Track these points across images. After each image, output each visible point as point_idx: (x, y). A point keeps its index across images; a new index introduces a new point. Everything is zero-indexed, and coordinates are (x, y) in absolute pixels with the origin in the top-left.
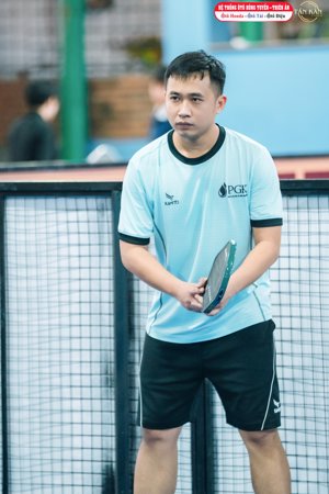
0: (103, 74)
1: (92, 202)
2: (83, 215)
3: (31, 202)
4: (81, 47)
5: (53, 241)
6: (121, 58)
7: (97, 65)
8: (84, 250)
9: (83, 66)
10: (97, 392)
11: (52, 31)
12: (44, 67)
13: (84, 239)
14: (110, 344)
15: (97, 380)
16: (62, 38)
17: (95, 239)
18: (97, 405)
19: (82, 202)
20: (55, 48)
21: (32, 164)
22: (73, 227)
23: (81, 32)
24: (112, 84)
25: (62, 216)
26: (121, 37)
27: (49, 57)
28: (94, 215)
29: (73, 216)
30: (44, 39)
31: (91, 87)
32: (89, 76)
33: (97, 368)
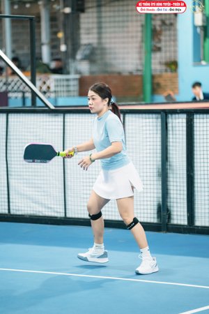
0: (158, 73)
1: (154, 116)
2: (151, 120)
3: (134, 115)
4: (150, 63)
5: (141, 128)
6: (164, 67)
7: (155, 70)
8: (151, 132)
9: (151, 70)
10: (155, 178)
11: (140, 59)
12: (138, 70)
13: (151, 128)
14: (160, 163)
15: (155, 174)
16: (144, 61)
17: (155, 128)
18: (155, 182)
19: (151, 116)
20: (141, 64)
21: (134, 103)
22: (148, 124)
23: (151, 58)
24: (160, 76)
25: (144, 120)
26: (164, 61)
27: (140, 68)
28: (155, 120)
29: (148, 120)
30: (138, 62)
31: (153, 77)
32: (153, 73)
33: (155, 171)
